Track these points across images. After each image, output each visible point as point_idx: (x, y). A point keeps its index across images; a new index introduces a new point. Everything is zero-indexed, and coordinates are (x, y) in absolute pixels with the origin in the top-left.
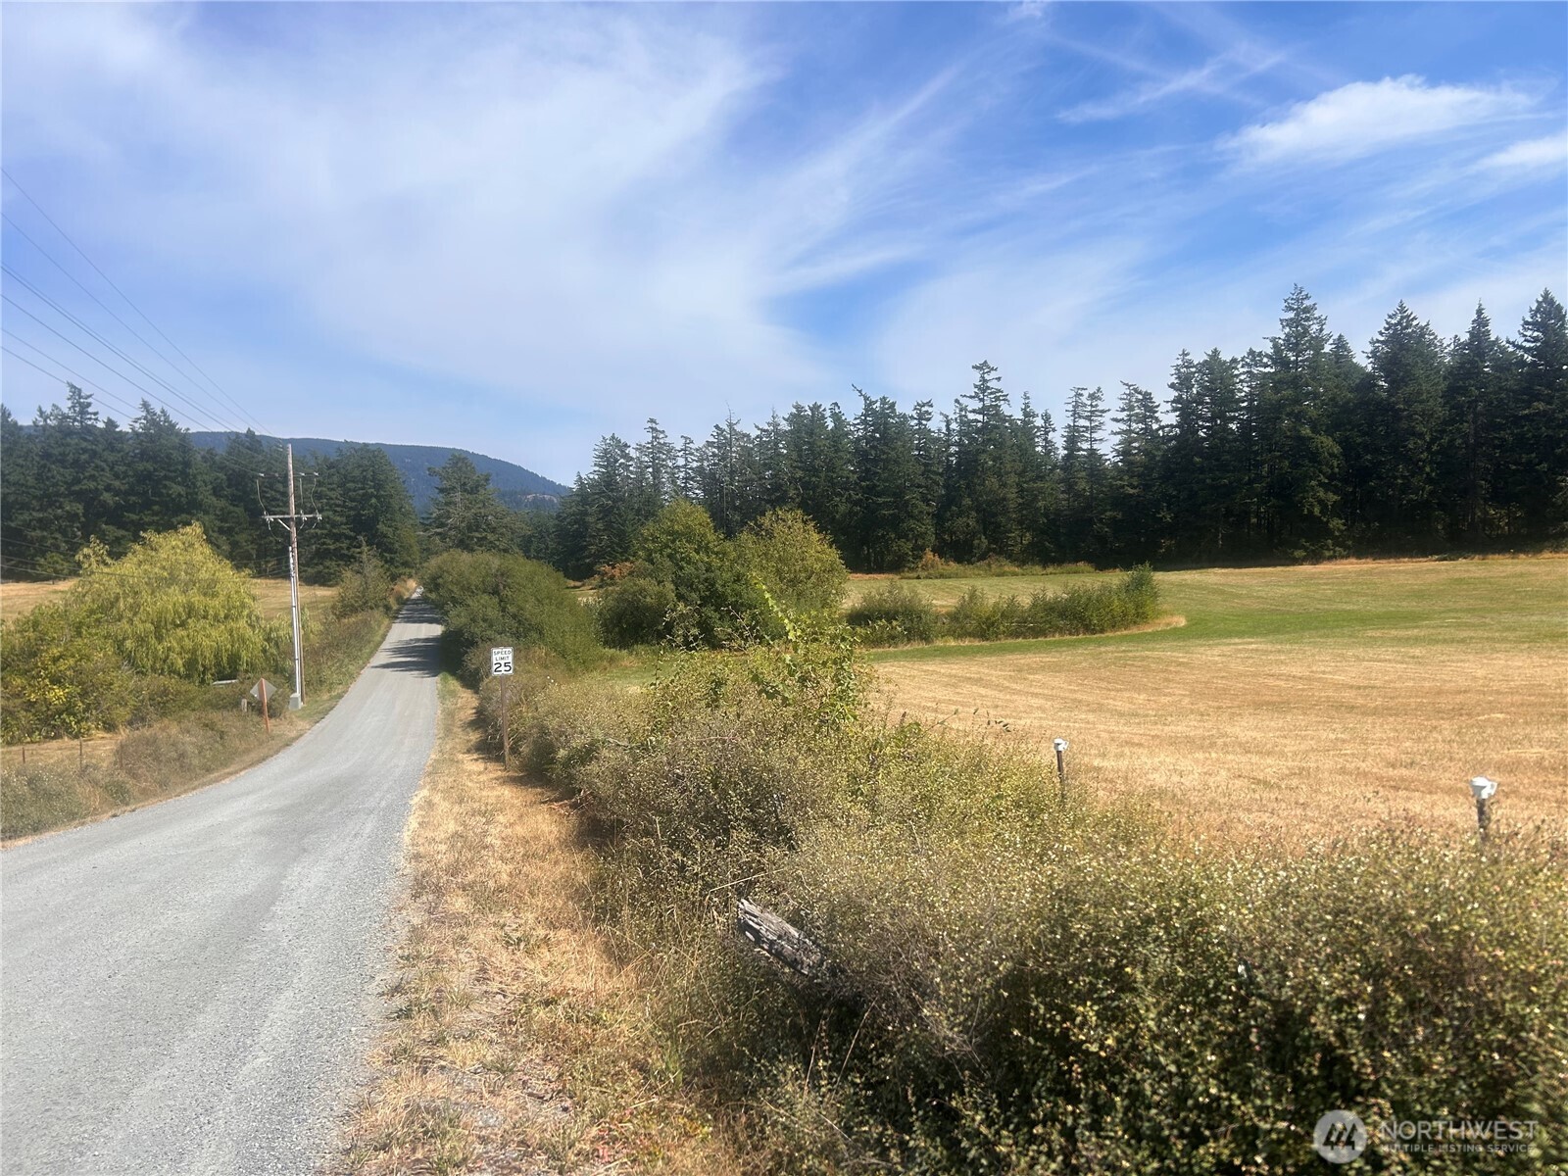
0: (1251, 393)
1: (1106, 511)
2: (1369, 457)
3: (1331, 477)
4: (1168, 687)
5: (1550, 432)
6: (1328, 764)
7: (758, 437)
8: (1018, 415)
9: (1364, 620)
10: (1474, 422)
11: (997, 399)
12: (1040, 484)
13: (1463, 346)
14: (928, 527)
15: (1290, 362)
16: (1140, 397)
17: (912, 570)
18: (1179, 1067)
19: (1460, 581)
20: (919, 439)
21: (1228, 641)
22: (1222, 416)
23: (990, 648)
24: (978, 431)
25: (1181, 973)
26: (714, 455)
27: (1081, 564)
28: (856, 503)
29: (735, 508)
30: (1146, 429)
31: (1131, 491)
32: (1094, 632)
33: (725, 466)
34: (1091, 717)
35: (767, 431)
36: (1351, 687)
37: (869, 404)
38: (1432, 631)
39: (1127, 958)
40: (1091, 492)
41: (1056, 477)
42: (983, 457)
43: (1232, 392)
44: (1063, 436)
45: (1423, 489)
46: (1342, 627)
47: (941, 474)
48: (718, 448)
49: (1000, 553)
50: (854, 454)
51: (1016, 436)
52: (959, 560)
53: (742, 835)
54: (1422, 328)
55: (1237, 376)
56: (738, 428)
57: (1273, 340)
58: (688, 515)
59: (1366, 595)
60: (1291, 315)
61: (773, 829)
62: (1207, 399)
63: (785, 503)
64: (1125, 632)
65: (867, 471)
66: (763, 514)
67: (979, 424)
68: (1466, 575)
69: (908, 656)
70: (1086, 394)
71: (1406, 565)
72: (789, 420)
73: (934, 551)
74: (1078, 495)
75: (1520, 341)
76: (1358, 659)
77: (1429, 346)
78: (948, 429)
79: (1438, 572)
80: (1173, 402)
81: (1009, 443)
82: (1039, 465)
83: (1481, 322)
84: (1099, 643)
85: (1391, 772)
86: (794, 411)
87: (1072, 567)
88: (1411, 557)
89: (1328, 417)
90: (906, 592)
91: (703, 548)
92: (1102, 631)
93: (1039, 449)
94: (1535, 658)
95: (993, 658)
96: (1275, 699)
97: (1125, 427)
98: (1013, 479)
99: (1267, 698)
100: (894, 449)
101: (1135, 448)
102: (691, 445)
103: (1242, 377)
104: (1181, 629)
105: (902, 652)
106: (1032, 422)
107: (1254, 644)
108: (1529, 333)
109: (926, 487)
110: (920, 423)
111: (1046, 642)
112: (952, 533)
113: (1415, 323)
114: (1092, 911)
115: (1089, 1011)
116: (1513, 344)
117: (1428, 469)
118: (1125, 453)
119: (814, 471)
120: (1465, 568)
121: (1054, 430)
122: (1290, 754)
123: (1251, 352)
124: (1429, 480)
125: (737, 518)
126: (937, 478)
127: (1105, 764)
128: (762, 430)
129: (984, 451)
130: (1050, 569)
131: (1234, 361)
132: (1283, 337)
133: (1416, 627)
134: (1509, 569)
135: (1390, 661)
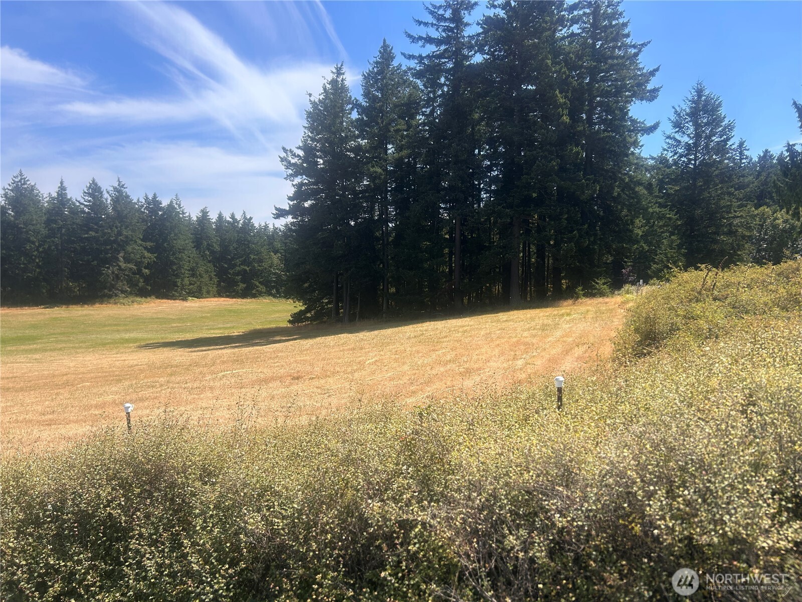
5: (97, 246)
10: (61, 238)
13: (54, 199)
19: (56, 319)
38: (43, 345)
45: (35, 271)
54: (32, 186)
68: (59, 316)
71: (27, 311)
75: (82, 201)
77: (36, 196)
79: (45, 314)
83: (62, 188)
88: (29, 306)
94: (97, 355)
108: (86, 198)
113: (28, 183)
116: (79, 202)
117: (37, 261)
120: (58, 312)
124: (38, 266)
133: (34, 344)
134: (80, 313)
135: (23, 362)
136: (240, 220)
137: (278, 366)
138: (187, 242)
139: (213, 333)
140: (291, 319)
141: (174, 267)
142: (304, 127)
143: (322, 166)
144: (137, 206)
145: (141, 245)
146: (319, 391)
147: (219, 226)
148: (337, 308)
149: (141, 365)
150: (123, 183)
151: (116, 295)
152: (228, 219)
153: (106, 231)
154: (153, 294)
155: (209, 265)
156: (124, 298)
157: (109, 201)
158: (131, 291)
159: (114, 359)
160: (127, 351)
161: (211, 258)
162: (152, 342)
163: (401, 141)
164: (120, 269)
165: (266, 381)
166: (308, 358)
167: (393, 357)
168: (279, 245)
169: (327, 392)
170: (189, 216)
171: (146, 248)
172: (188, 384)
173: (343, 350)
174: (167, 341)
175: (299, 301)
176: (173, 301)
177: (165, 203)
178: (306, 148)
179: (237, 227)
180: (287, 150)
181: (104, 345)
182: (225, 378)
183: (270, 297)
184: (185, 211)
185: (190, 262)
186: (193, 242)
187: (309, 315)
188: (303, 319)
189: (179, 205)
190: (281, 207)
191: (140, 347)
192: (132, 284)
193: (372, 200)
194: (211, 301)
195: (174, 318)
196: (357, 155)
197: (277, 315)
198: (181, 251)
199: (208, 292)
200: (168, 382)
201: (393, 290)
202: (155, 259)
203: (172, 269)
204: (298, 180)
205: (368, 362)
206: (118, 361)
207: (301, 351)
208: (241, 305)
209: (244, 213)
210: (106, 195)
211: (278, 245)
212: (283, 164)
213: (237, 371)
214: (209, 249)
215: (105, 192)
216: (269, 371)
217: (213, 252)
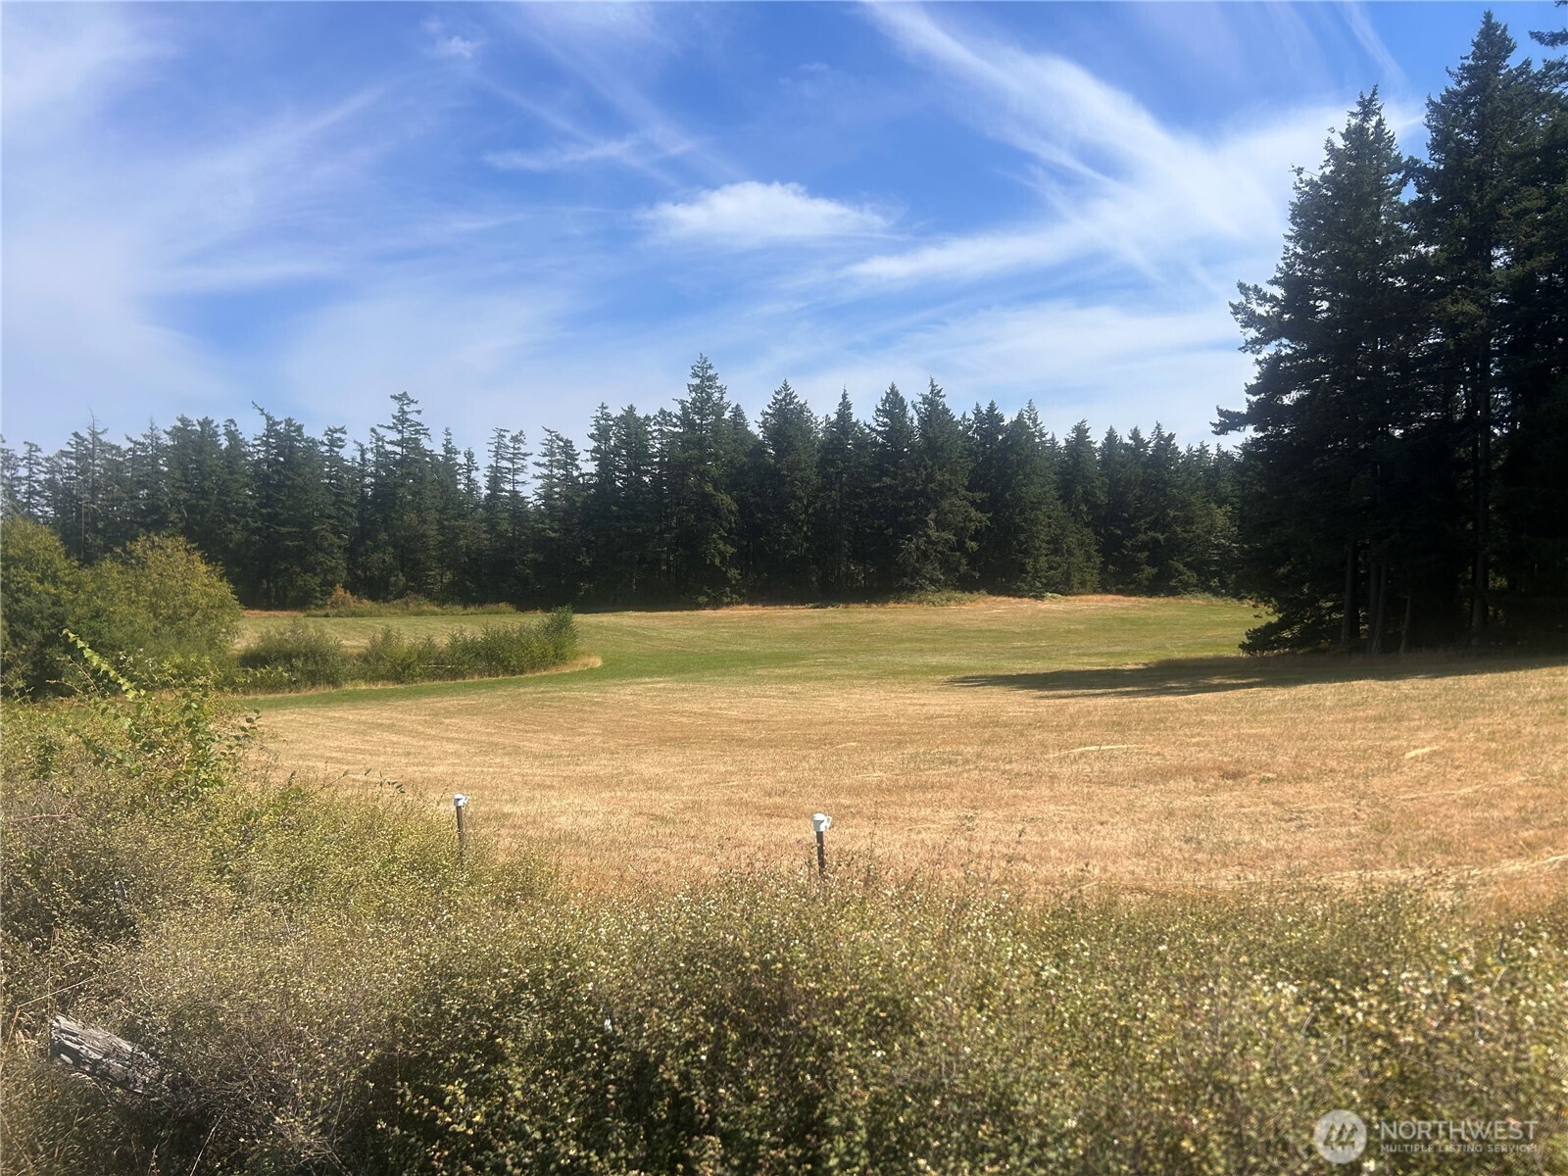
0: (662, 450)
1: (528, 552)
2: (759, 515)
3: (730, 531)
4: (582, 727)
5: (895, 503)
6: (716, 796)
7: (130, 450)
8: (440, 451)
9: (754, 660)
10: (840, 491)
11: (417, 432)
12: (461, 523)
13: (833, 425)
14: (339, 562)
15: (696, 424)
16: (562, 444)
17: (321, 607)
18: (544, 1134)
19: (828, 626)
20: (330, 467)
21: (639, 680)
22: (638, 471)
23: (403, 691)
24: (397, 463)
25: (549, 1035)
26: (70, 467)
27: (502, 604)
28: (255, 531)
29: (97, 531)
30: (566, 475)
31: (553, 535)
32: (514, 673)
33: (85, 481)
34: (506, 761)
35: (143, 444)
36: (742, 721)
37: (272, 424)
38: (806, 669)
39: (499, 1028)
40: (514, 534)
41: (478, 516)
42: (401, 491)
43: (646, 447)
44: (485, 476)
45: (802, 546)
46: (737, 666)
47: (355, 506)
48: (77, 459)
49: (418, 591)
50: (253, 478)
51: (437, 472)
52: (373, 598)
53: (68, 934)
54: (801, 406)
55: (650, 433)
56: (104, 438)
57: (682, 402)
58: (27, 537)
59: (756, 637)
60: (697, 381)
61: (112, 922)
62: (624, 452)
63: (165, 528)
64: (544, 673)
65: (268, 497)
66: (134, 539)
67: (398, 457)
68: (833, 621)
69: (309, 702)
70: (508, 436)
71: (788, 613)
72: (174, 433)
73: (345, 587)
74: (501, 536)
75: (874, 424)
76: (749, 695)
77: (807, 422)
78: (363, 458)
79: (813, 618)
80: (592, 452)
81: (429, 479)
82: (461, 504)
83: (845, 406)
84: (520, 684)
85: (768, 801)
86: (179, 424)
87: (494, 607)
88: (792, 604)
89: (727, 477)
90: (312, 630)
91: (49, 576)
92: (522, 672)
93: (461, 487)
94: (882, 693)
95: (408, 703)
96: (678, 735)
97: (546, 472)
98: (433, 515)
99: (671, 734)
100: (299, 475)
101: (557, 493)
102: (38, 454)
103: (655, 434)
104: (596, 669)
105: (305, 697)
106: (454, 459)
107: (662, 683)
108: (881, 419)
109: (338, 518)
110: (331, 450)
111: (465, 685)
112: (366, 569)
113: (796, 401)
114: (465, 984)
115: (457, 1089)
116: (869, 426)
117: (805, 529)
118: (547, 497)
119: (204, 494)
120: (832, 614)
121: (477, 469)
122: (686, 789)
123: (662, 412)
124: (807, 538)
125: (100, 542)
126: (351, 509)
127: (517, 810)
128: (136, 443)
129: (403, 485)
130: (472, 609)
131: (647, 418)
132: (690, 400)
133: (795, 666)
134: (865, 616)
135: (773, 697)
136: (1149, 442)
137: (1198, 744)
138: (1046, 489)
139: (1087, 664)
140: (1247, 641)
141: (1022, 537)
142: (1286, 236)
143: (1325, 315)
144: (960, 428)
145: (965, 498)
146: (1277, 811)
147: (1109, 455)
148: (1354, 622)
149: (948, 716)
150: (939, 388)
151: (922, 588)
152: (1127, 440)
153: (908, 474)
154: (984, 587)
155: (1086, 531)
156: (935, 592)
157: (916, 423)
158: (946, 580)
159: (908, 702)
160: (932, 687)
161: (1090, 517)
162: (974, 674)
163: (1527, 236)
164: (929, 541)
165: (1164, 775)
166: (1268, 730)
167: (1483, 746)
168: (1230, 488)
169: (1295, 818)
170: (1053, 439)
171: (973, 503)
172: (1014, 765)
173: (1354, 720)
174: (1001, 673)
175: (1267, 603)
176: (1018, 600)
177: (1009, 417)
178: (1287, 281)
179: (1144, 454)
180: (1249, 289)
181: (895, 674)
182: (1084, 760)
183: (1207, 595)
184: (1045, 431)
185: (1050, 527)
186: (1057, 489)
187: (1287, 634)
188: (1274, 642)
189: (1035, 420)
190: (1231, 409)
191: (952, 681)
192: (948, 567)
193: (1451, 380)
194: (1088, 601)
195: (1017, 631)
196: (1411, 280)
197: (1220, 631)
198: (1035, 506)
199: (1083, 584)
200: (979, 756)
201: (1501, 582)
202: (988, 523)
203: (1018, 540)
204: (1268, 351)
205: (1413, 753)
206: (914, 705)
207: (1255, 714)
208: (1145, 609)
209: (1158, 427)
210: (911, 413)
211: (1226, 487)
212: (1237, 319)
213: (1109, 747)
214: (1086, 502)
215: (909, 407)
216: (1176, 753)
217: (1094, 507)
